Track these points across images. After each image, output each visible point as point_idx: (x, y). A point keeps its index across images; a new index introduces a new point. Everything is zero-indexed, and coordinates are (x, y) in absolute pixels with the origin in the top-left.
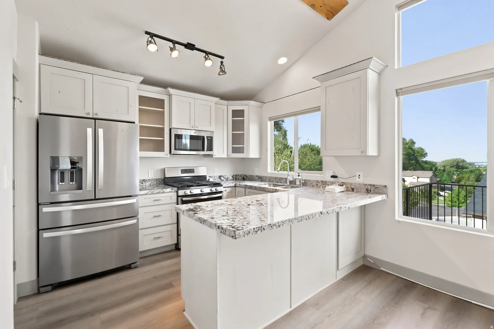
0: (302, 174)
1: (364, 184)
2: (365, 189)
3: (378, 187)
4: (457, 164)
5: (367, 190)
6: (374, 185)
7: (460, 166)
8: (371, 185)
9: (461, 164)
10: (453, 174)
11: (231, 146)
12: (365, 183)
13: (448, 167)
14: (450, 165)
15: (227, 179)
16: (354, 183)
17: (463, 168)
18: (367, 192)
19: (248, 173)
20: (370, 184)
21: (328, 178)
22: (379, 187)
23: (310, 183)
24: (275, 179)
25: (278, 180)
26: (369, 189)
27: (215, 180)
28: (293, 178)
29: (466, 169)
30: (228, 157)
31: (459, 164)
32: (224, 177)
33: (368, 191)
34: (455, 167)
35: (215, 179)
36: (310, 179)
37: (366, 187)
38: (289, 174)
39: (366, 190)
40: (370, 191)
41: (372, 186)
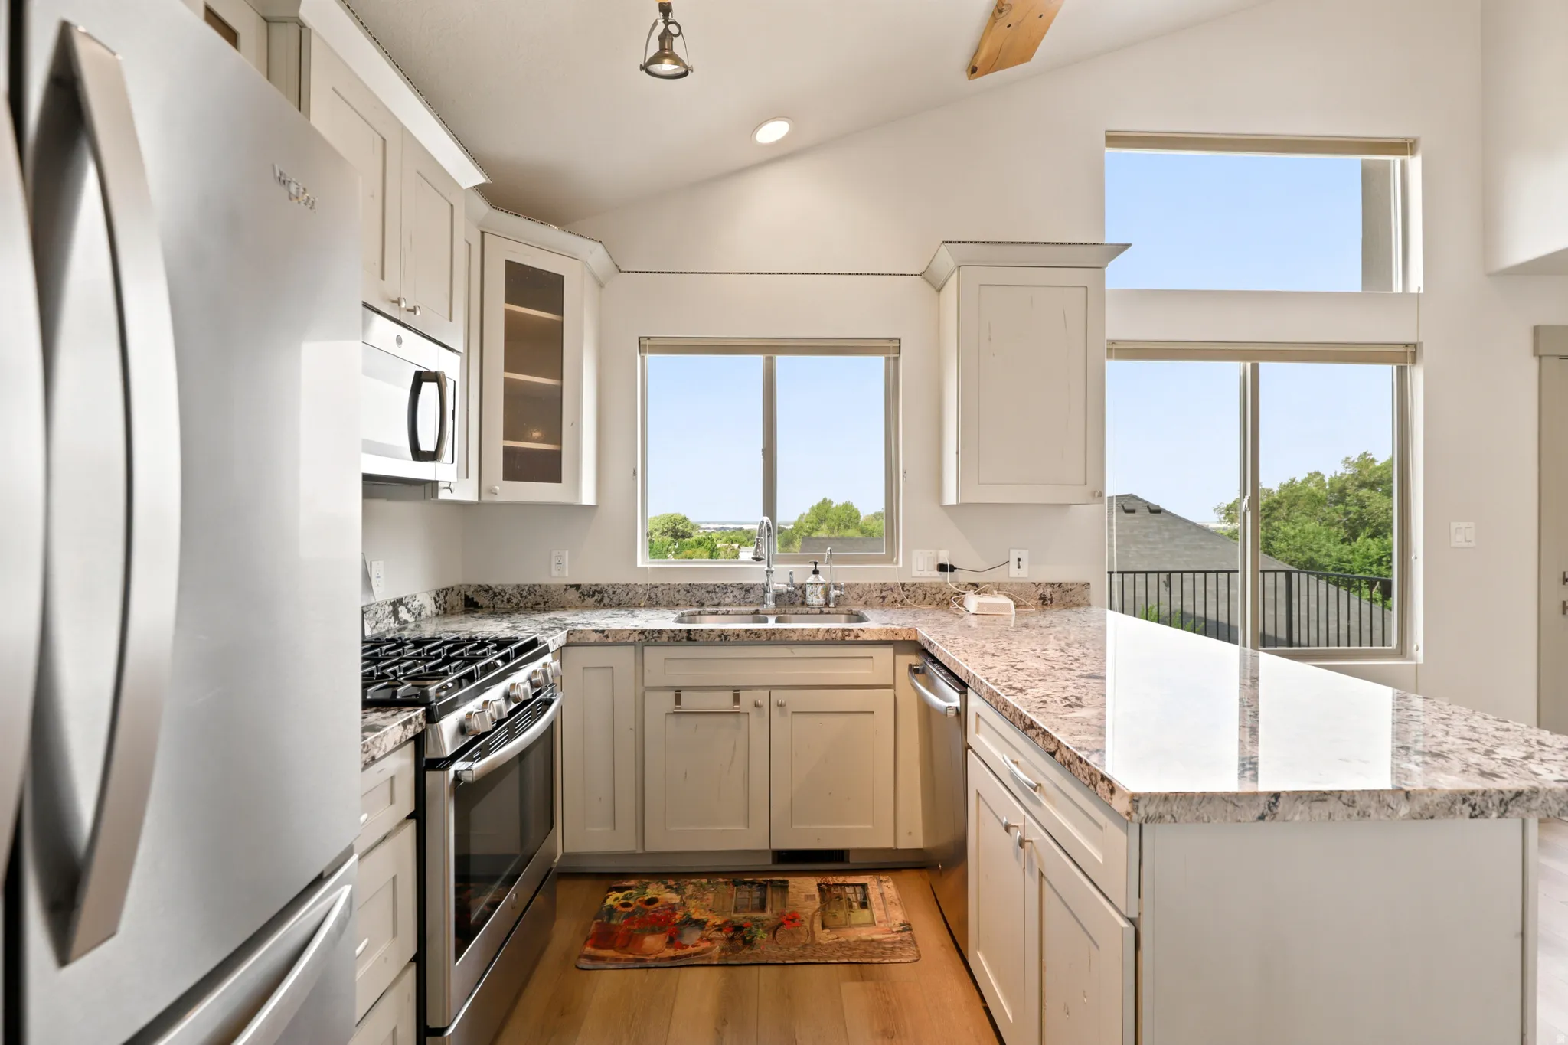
0: (833, 566)
1: (1034, 583)
2: (1038, 597)
3: (1070, 587)
4: (674, 528)
5: (1043, 599)
6: (1060, 585)
7: (678, 530)
8: (1053, 584)
9: (680, 527)
10: (668, 550)
11: (497, 444)
12: (1037, 580)
13: (657, 533)
14: (661, 530)
15: (420, 614)
16: (1007, 583)
17: (685, 535)
18: (1043, 604)
19: (506, 576)
20: (1051, 581)
21: (927, 573)
22: (1072, 587)
23: (856, 596)
24: (688, 592)
25: (700, 594)
26: (1048, 596)
27: (379, 625)
28: (791, 580)
29: (688, 537)
30: (484, 498)
31: (677, 527)
32: (410, 606)
33: (1044, 602)
34: (670, 533)
35: (377, 623)
36: (857, 582)
37: (1040, 591)
38: (773, 569)
39: (1040, 599)
40: (1049, 602)
41: (1056, 586)
